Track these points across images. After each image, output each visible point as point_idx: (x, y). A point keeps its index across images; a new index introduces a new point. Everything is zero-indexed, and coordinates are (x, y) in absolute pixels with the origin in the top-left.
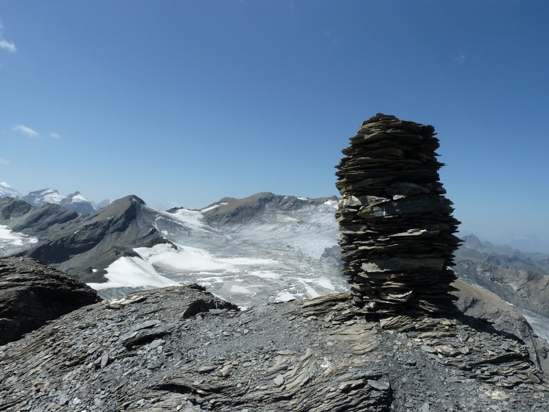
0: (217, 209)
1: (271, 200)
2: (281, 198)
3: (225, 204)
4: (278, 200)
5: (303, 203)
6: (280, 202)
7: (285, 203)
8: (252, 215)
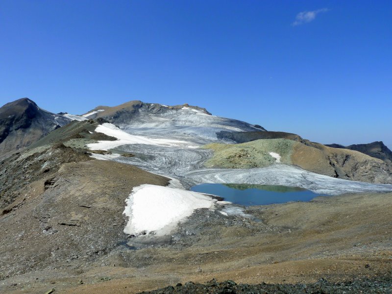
0: (96, 114)
1: (141, 106)
2: (149, 105)
3: (102, 110)
4: (147, 107)
5: (167, 109)
6: (149, 107)
7: (153, 108)
8: (131, 118)
